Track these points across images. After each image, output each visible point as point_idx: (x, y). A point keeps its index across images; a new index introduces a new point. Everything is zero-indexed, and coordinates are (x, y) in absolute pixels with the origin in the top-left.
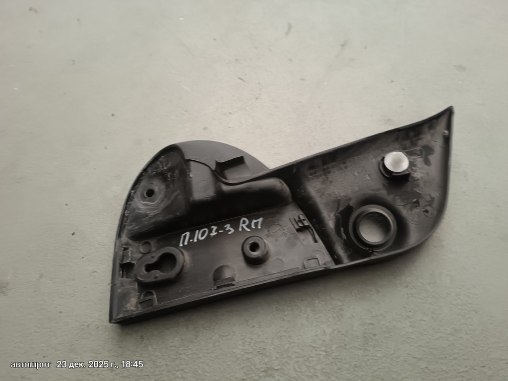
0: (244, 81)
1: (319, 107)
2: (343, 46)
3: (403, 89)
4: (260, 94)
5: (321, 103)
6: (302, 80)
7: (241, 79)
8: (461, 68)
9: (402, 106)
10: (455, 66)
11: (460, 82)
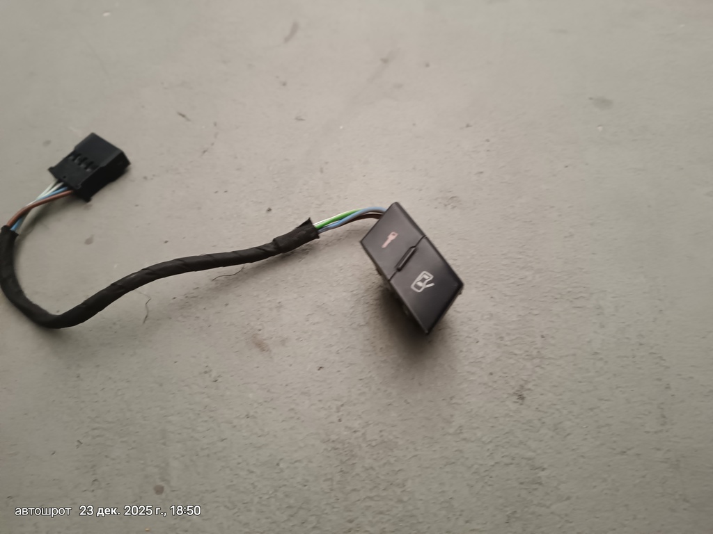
0: (188, 120)
1: (322, 171)
2: (385, 61)
3: (488, 141)
4: (213, 144)
5: (327, 163)
6: (299, 119)
7: (183, 116)
8: (604, 103)
9: (482, 173)
10: (591, 99)
11: (600, 128)
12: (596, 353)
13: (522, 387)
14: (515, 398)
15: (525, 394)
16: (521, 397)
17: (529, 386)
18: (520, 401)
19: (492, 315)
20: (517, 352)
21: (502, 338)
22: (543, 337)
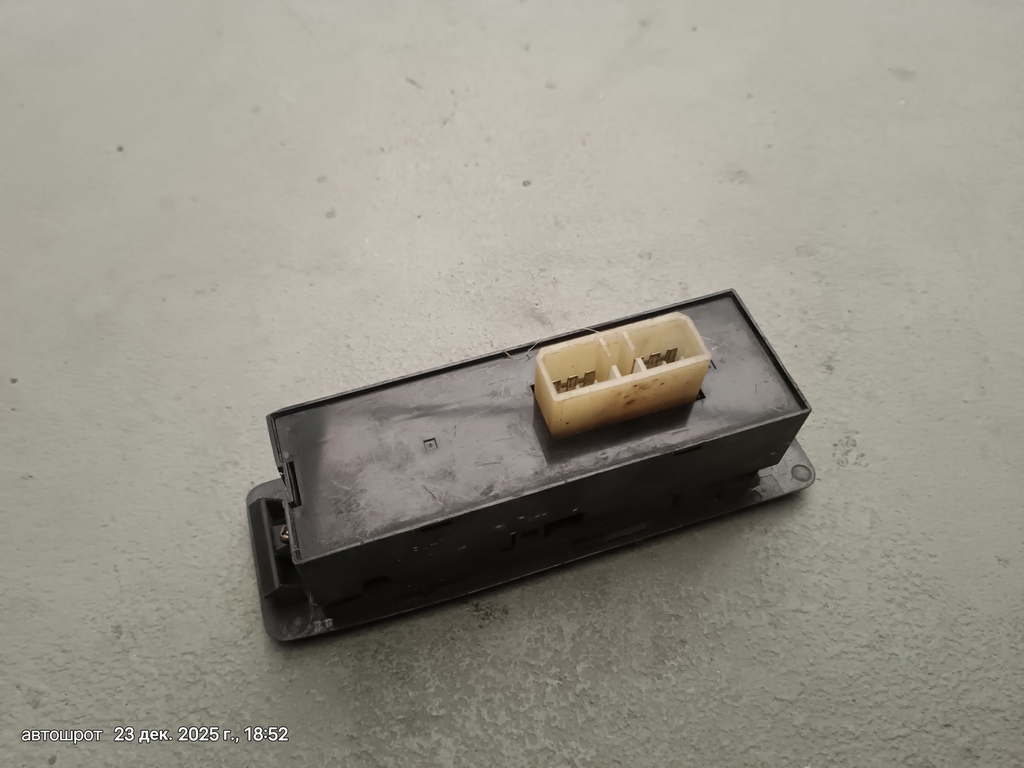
0: (421, 88)
1: (584, 143)
2: (644, 24)
3: (774, 112)
4: (453, 115)
5: (588, 134)
6: (550, 86)
8: (905, 74)
9: (770, 146)
10: (890, 70)
11: (902, 102)
12: (908, 328)
13: (830, 358)
14: (824, 369)
15: (833, 364)
16: (830, 368)
17: (838, 358)
18: (829, 371)
19: (793, 291)
20: (822, 326)
21: (805, 313)
22: (849, 311)
